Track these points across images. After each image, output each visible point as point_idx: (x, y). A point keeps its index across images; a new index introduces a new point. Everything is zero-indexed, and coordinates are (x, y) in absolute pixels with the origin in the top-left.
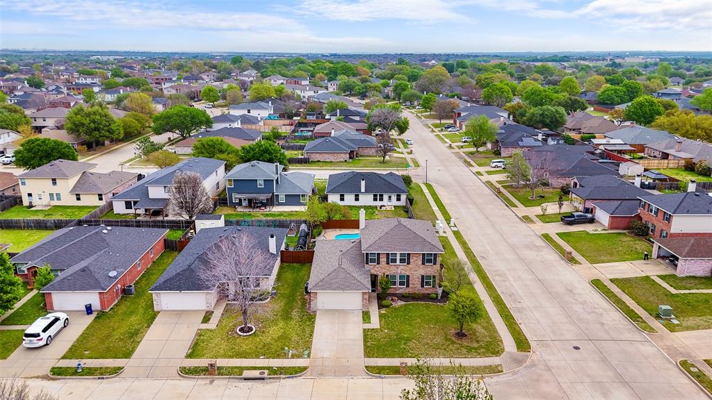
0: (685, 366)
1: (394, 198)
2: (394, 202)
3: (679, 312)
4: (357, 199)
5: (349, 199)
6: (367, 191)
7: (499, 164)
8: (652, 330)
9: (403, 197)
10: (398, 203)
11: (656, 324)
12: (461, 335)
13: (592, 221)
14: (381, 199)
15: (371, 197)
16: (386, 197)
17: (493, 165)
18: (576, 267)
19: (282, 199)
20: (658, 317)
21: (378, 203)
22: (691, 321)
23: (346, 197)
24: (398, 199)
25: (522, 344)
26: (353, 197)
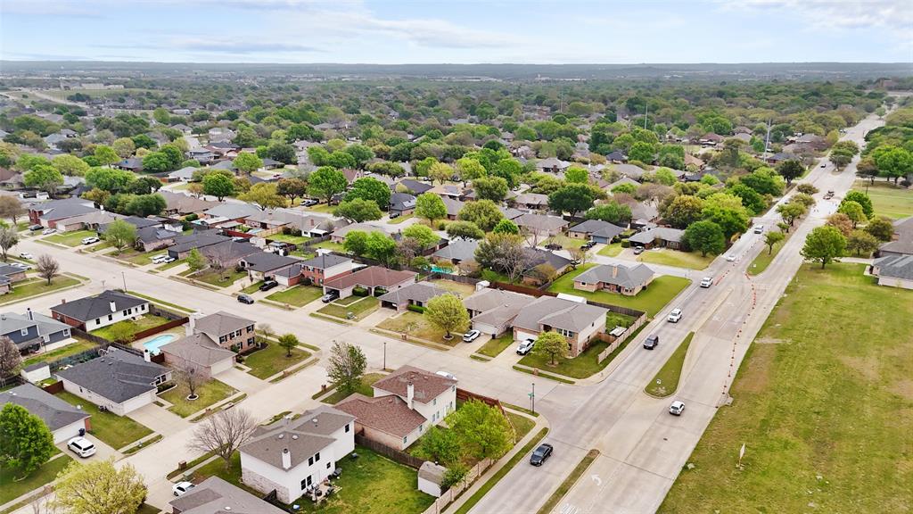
0: (371, 331)
1: (140, 309)
2: (141, 311)
3: (355, 314)
4: (110, 319)
5: (105, 321)
6: (118, 310)
7: (161, 260)
8: (351, 324)
9: (146, 306)
10: (143, 312)
11: (350, 321)
12: (289, 356)
13: (276, 284)
14: (130, 313)
15: (122, 313)
16: (133, 310)
17: (157, 261)
18: (294, 311)
19: (47, 339)
20: (349, 318)
21: (128, 317)
22: (361, 315)
23: (101, 320)
24: (143, 309)
25: (314, 348)
26: (107, 318)
